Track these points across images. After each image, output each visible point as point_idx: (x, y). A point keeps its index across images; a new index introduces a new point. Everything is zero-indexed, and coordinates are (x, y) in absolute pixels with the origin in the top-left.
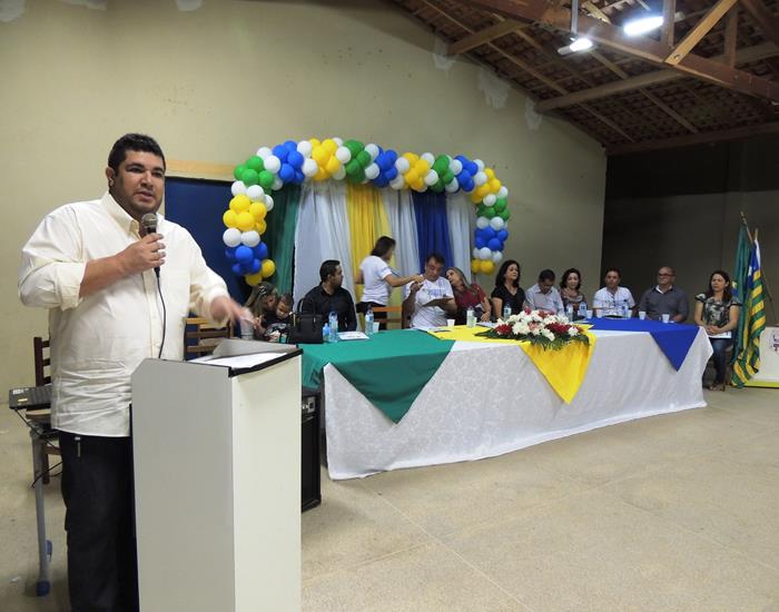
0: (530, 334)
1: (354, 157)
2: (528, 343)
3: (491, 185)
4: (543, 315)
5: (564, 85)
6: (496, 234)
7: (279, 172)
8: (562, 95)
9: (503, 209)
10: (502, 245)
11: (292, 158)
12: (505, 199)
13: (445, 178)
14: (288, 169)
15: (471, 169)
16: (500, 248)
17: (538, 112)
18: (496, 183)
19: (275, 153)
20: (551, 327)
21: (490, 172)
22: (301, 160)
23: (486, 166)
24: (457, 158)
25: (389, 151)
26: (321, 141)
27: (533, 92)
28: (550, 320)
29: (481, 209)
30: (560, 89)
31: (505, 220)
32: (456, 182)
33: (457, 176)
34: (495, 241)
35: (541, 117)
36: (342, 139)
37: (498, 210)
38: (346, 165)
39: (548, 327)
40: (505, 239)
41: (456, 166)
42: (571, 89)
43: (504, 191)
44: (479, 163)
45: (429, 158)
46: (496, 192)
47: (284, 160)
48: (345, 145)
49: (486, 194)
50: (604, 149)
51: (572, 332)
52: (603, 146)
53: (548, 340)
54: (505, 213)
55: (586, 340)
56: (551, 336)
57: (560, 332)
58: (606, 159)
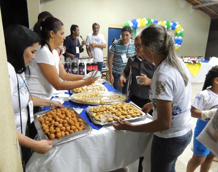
0: (188, 62)
1: (148, 22)
2: (187, 64)
3: (179, 28)
4: (191, 58)
5: (201, 2)
6: (179, 40)
7: (132, 27)
8: (200, 4)
9: (182, 34)
10: (181, 43)
11: (135, 23)
12: (183, 32)
13: (169, 27)
14: (135, 26)
15: (175, 24)
16: (180, 44)
17: (193, 8)
18: (181, 28)
19: (132, 22)
20: (193, 61)
21: (180, 25)
22: (137, 24)
23: (179, 24)
24: (172, 22)
25: (156, 21)
26: (141, 19)
27: (192, 3)
28: (192, 59)
29: (176, 34)
30: (199, 3)
31: (182, 37)
32: (171, 28)
33: (171, 26)
34: (179, 42)
35: (193, 10)
36: (146, 18)
37: (181, 34)
38: (147, 24)
39: (192, 61)
40: (182, 42)
41: (171, 24)
42: (202, 3)
43: (183, 30)
44: (177, 23)
45: (165, 22)
46: (181, 30)
47: (134, 24)
48: (147, 20)
49: (178, 31)
50: (210, 18)
51: (197, 62)
52: (210, 17)
53: (191, 63)
54: (182, 35)
55: (200, 64)
56: (192, 63)
57: (194, 62)
58: (210, 20)
